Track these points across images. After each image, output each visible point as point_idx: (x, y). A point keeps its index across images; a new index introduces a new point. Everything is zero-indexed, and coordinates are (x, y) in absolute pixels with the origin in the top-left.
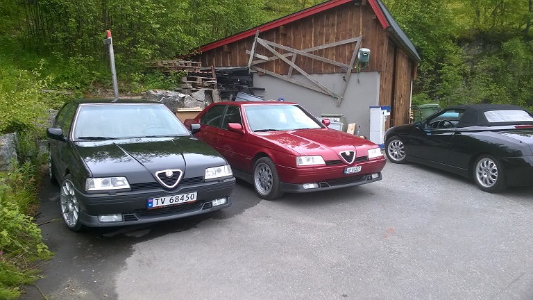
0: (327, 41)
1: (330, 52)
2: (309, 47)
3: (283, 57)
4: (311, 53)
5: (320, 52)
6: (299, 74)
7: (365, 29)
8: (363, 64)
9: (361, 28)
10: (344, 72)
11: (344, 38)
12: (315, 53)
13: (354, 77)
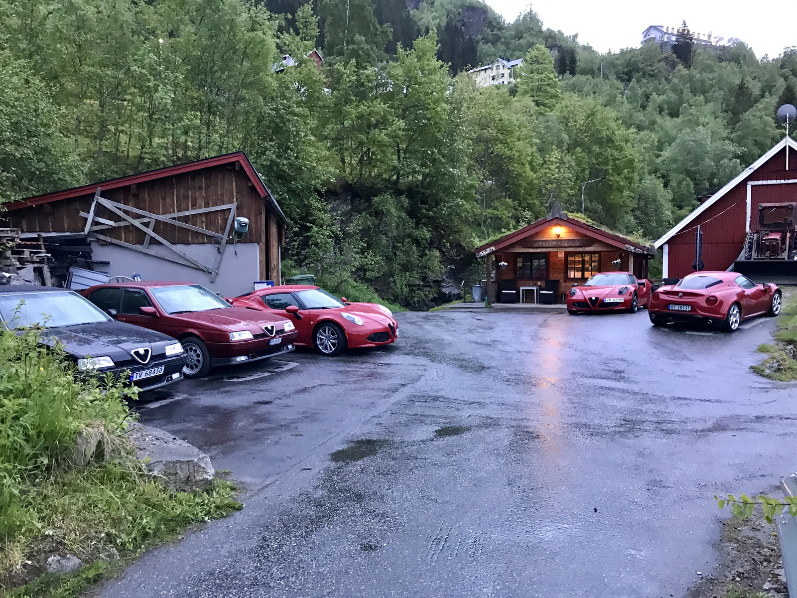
0: (194, 206)
1: (198, 219)
2: (170, 212)
3: (137, 223)
4: (174, 219)
5: (186, 219)
6: (160, 243)
7: (238, 195)
8: (239, 234)
9: (235, 194)
10: (217, 242)
11: (216, 205)
12: (179, 219)
13: (230, 249)
